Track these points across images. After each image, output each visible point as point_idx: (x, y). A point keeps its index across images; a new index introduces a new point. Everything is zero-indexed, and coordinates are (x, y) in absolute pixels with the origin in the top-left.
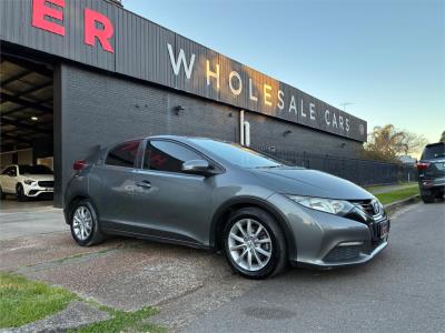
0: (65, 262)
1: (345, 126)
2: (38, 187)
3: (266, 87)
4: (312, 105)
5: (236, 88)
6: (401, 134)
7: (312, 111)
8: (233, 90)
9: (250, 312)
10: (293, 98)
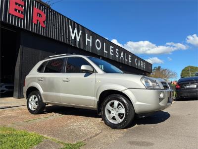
0: (29, 122)
1: (143, 66)
2: (5, 89)
3: (111, 47)
4: (130, 56)
5: (99, 47)
6: (166, 70)
7: (130, 59)
8: (97, 48)
9: (132, 143)
10: (122, 52)
